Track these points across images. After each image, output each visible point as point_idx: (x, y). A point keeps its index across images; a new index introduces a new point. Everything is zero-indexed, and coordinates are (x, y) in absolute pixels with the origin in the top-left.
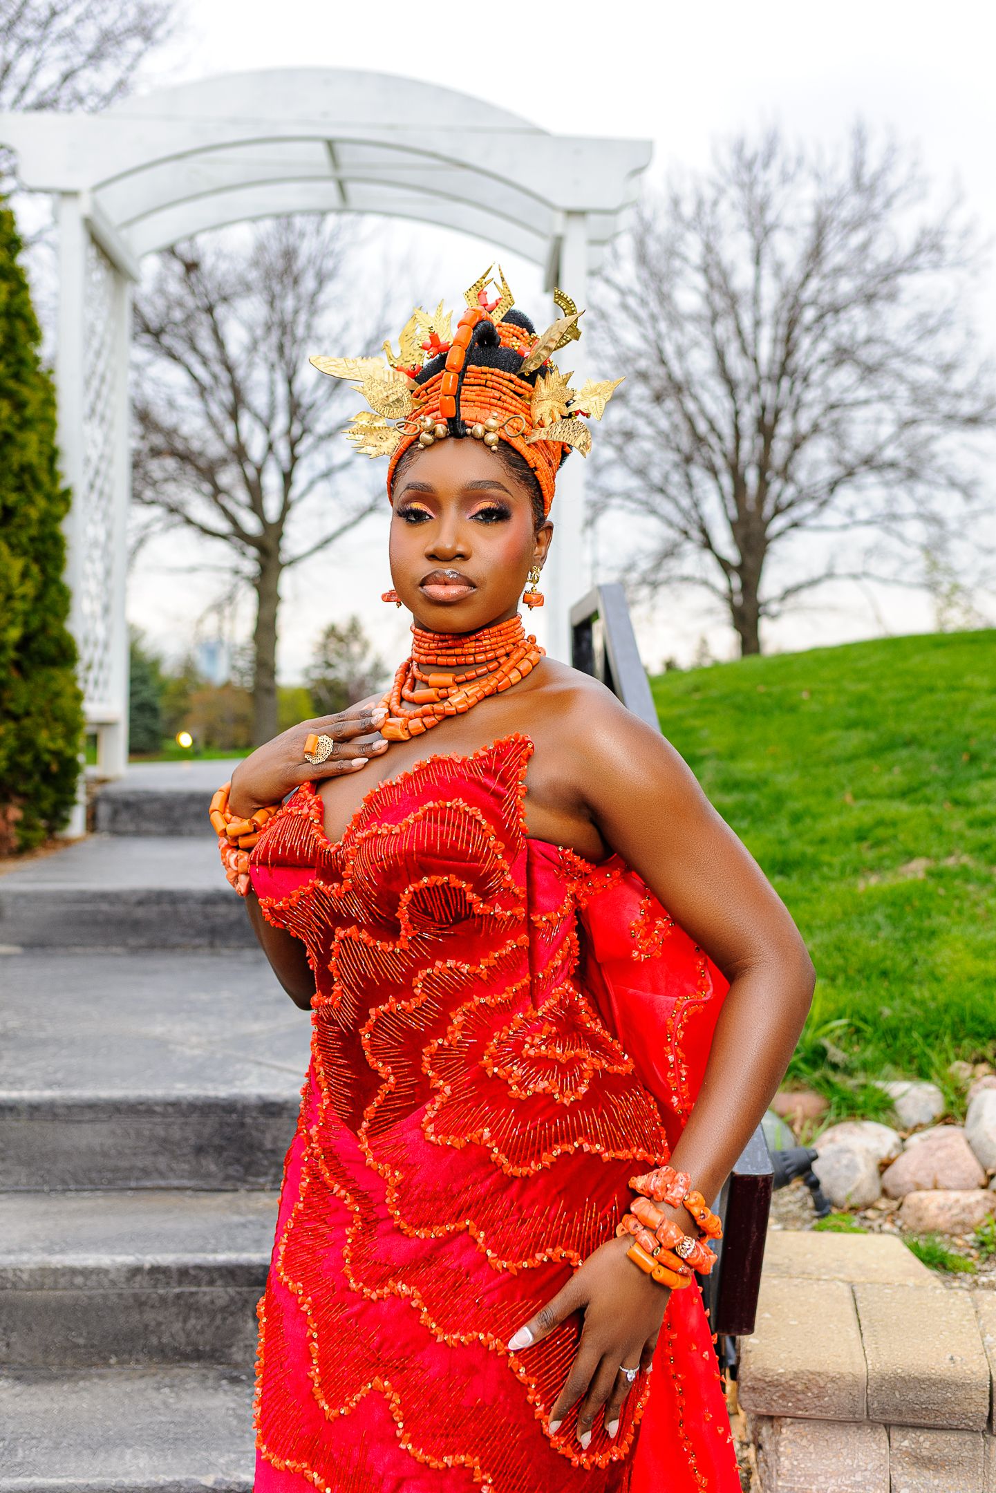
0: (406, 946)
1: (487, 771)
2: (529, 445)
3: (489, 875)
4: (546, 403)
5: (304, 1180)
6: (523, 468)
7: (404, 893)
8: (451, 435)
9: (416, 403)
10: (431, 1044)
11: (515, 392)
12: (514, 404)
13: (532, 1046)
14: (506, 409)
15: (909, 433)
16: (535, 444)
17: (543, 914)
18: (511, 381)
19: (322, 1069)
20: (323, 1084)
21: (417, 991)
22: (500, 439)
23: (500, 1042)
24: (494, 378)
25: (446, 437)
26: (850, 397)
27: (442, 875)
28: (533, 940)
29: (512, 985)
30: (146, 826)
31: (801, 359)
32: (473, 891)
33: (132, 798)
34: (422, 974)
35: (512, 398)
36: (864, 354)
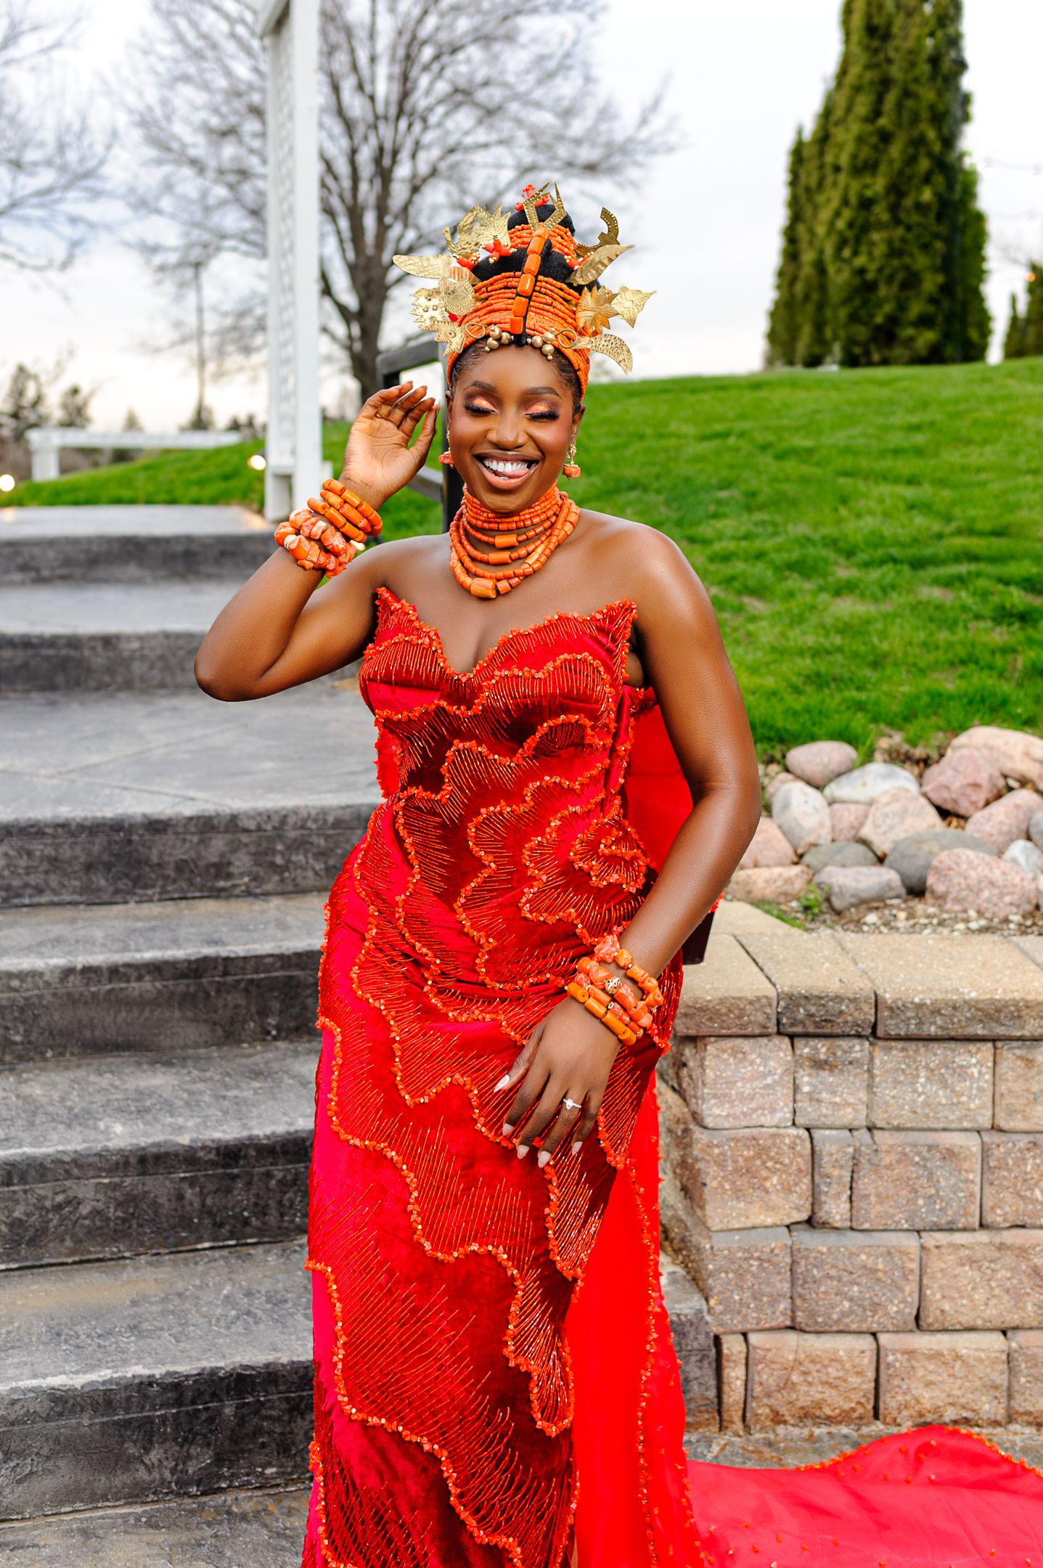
0: (521, 762)
1: (600, 629)
2: (575, 350)
3: (602, 714)
4: (590, 312)
6: (569, 372)
10: (531, 841)
11: (564, 299)
12: (563, 309)
13: (606, 846)
14: (556, 315)
16: (580, 349)
18: (561, 289)
21: (527, 799)
22: (555, 348)
23: (583, 842)
24: (547, 285)
25: (509, 344)
26: (469, 140)
27: (576, 715)
29: (593, 798)
31: (420, 100)
32: (591, 727)
34: (533, 785)
35: (561, 304)
36: (481, 95)
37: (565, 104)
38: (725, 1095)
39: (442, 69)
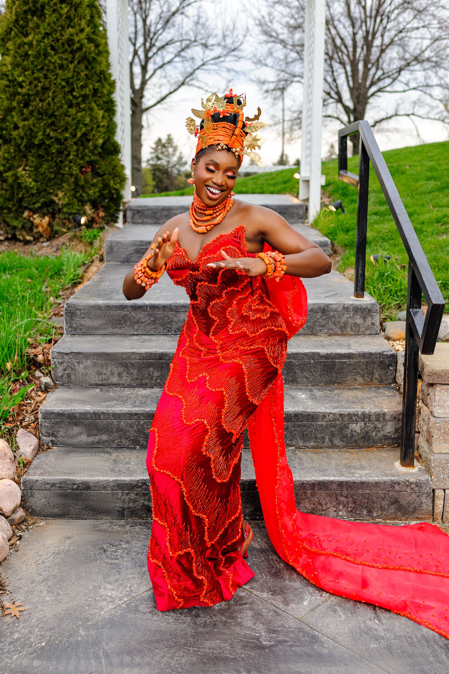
0: (219, 285)
7: (220, 272)
10: (228, 310)
13: (254, 306)
21: (224, 296)
23: (246, 307)
29: (247, 292)
30: (145, 220)
33: (140, 209)
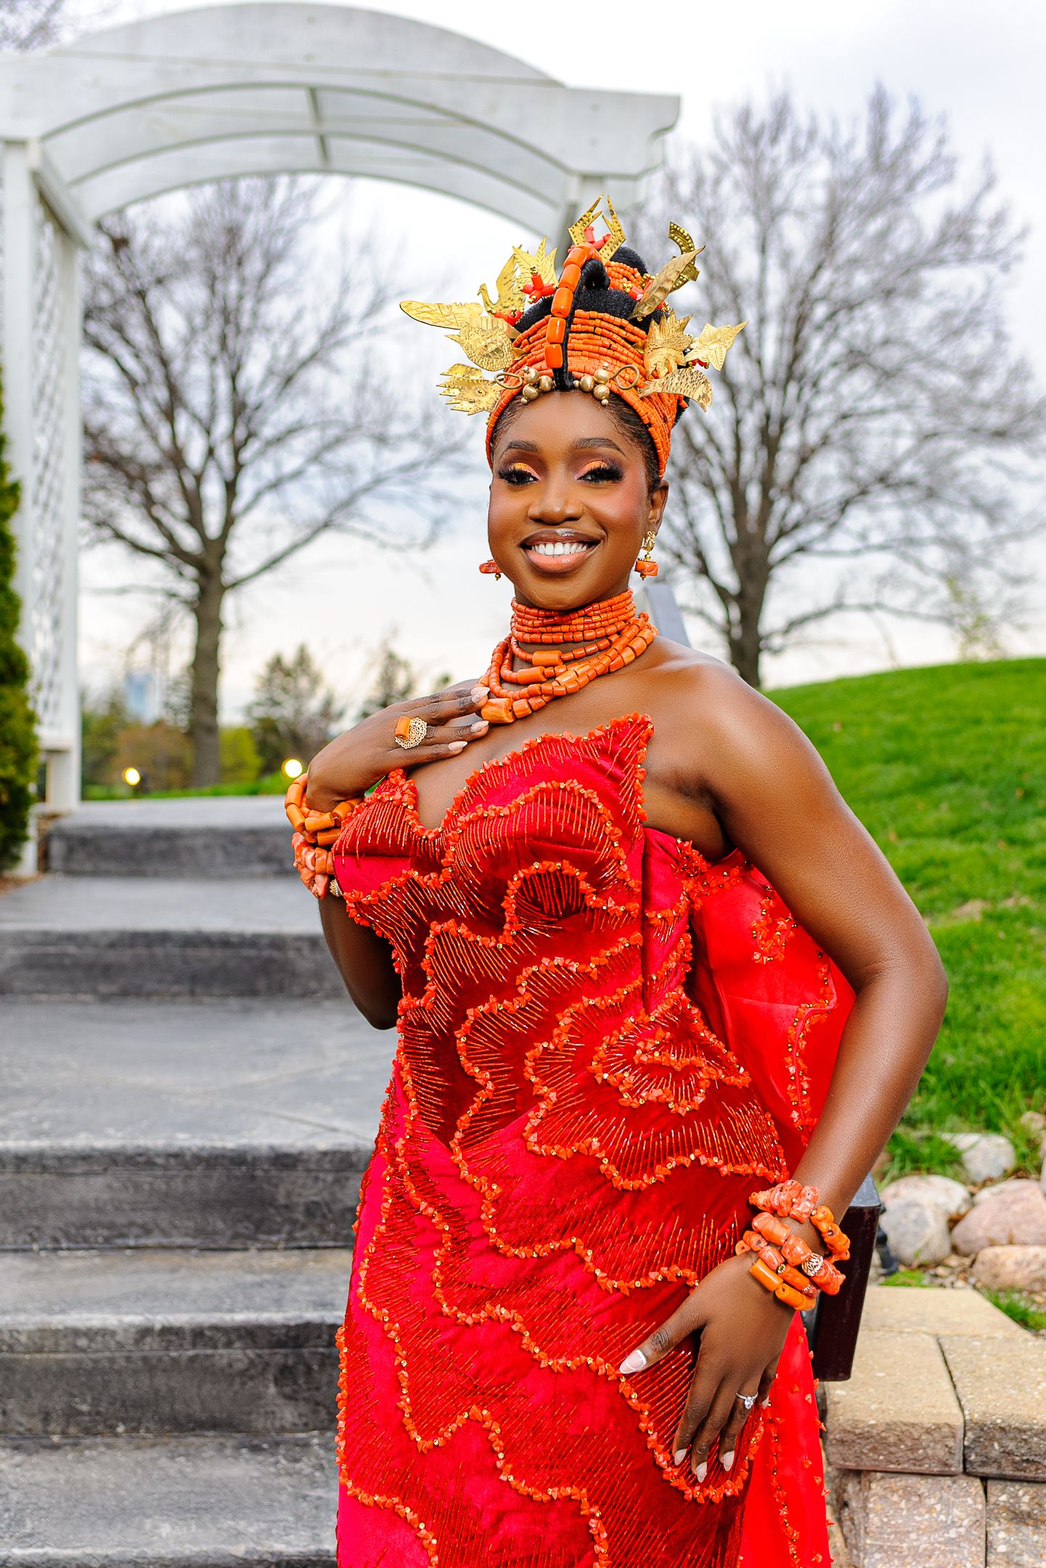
0: (510, 941)
1: (603, 752)
2: (642, 399)
3: (604, 863)
4: (660, 352)
5: (386, 1200)
6: (635, 424)
7: (512, 880)
8: (557, 389)
9: (517, 353)
10: (535, 1048)
11: (627, 340)
12: (625, 352)
13: (644, 1052)
14: (617, 359)
15: (931, 446)
16: (649, 397)
17: (659, 911)
18: (622, 327)
19: (409, 1077)
20: (411, 1094)
21: (522, 990)
22: (611, 392)
23: (610, 1047)
24: (603, 323)
25: (552, 390)
26: (864, 406)
27: (556, 861)
28: (646, 938)
29: (623, 986)
30: (105, 865)
31: (810, 361)
32: (587, 880)
33: (87, 834)
34: (527, 972)
35: (623, 346)
36: (880, 357)
37: (973, 363)
38: (894, 1549)
39: (836, 329)
